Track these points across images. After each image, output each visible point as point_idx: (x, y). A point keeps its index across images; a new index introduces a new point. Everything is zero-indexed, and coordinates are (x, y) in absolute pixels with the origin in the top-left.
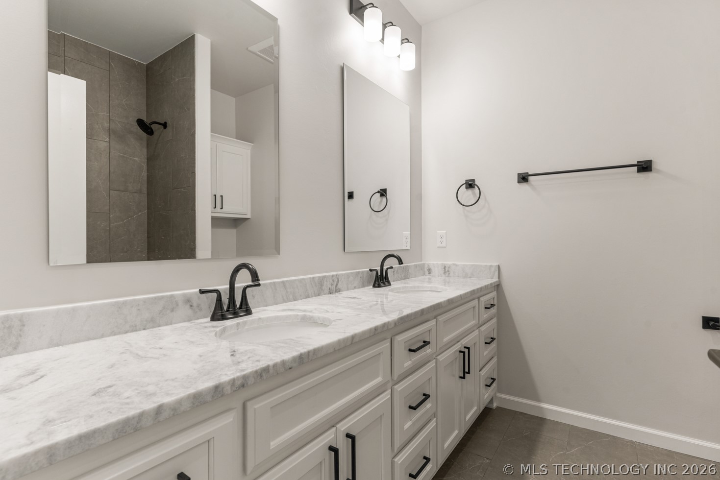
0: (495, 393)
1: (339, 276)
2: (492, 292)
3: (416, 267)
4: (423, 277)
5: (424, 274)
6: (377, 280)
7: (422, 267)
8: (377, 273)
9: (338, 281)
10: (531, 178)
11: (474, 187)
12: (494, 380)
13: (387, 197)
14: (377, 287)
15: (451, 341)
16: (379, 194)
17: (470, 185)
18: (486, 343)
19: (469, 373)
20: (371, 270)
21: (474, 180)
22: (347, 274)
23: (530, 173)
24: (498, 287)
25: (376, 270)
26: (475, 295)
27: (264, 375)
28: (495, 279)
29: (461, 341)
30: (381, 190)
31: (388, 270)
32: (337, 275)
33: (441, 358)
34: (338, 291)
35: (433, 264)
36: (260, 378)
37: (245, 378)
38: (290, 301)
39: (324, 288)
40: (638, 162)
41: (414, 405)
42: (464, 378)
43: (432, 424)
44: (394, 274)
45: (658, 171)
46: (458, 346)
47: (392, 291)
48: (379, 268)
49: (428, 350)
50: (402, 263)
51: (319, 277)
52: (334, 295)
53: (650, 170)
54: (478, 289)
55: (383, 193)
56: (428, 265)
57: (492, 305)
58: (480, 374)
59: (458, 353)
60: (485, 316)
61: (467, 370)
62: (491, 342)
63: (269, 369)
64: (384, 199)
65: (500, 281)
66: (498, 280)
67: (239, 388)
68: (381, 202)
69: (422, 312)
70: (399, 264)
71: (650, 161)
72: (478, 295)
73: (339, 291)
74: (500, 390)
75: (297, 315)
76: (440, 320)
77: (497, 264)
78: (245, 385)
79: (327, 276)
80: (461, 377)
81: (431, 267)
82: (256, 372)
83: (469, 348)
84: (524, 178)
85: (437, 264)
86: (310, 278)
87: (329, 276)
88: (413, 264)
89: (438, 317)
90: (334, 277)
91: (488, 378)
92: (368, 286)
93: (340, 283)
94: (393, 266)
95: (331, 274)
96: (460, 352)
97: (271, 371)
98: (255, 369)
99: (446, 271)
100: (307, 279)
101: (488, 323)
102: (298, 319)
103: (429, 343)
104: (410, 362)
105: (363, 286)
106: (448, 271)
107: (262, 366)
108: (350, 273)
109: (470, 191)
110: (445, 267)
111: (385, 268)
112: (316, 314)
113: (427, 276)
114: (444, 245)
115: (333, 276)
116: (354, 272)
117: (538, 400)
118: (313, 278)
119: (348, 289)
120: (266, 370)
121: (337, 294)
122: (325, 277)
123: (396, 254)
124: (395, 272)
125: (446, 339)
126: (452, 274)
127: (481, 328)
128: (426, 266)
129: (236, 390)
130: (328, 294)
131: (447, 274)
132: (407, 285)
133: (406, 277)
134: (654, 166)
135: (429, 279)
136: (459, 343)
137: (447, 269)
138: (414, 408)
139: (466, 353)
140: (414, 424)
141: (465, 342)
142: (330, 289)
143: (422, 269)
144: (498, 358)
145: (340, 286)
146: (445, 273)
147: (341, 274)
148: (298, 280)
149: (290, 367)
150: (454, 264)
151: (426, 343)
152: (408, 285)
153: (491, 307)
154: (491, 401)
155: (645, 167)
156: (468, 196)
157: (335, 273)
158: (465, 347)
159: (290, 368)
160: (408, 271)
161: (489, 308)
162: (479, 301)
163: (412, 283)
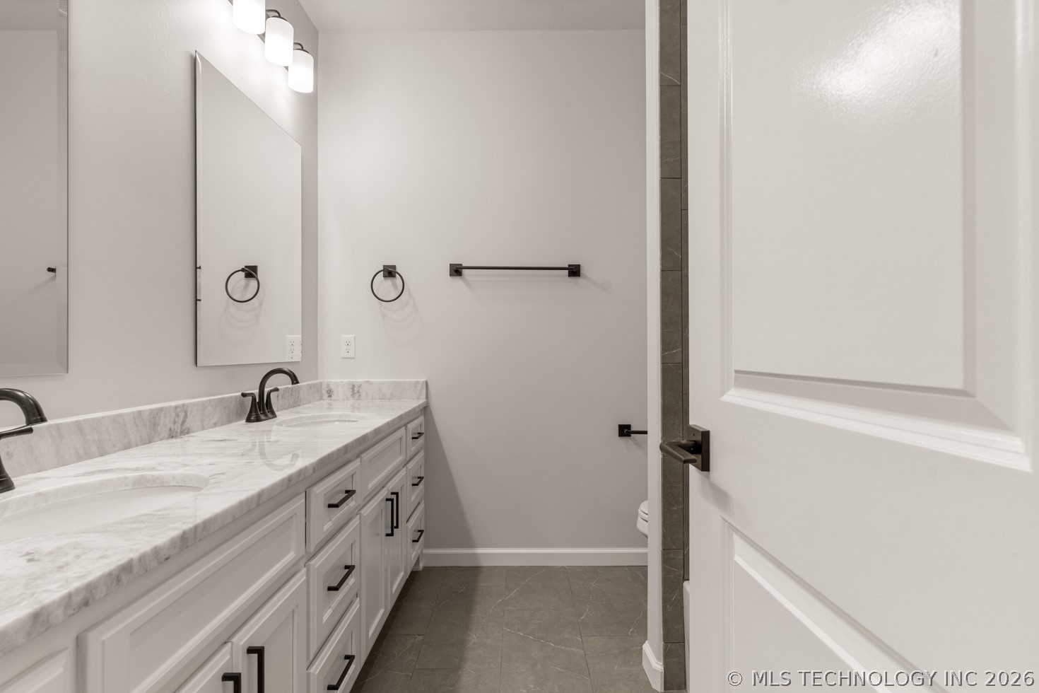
0: (422, 551)
1: (187, 406)
2: (418, 417)
3: (311, 388)
4: (319, 402)
5: (321, 398)
6: (254, 408)
7: (318, 387)
8: (254, 399)
9: (186, 416)
10: (465, 271)
11: (395, 276)
12: (421, 531)
13: (259, 278)
14: (254, 421)
15: (375, 489)
16: (243, 274)
17: (390, 272)
18: (413, 485)
19: (397, 527)
20: (244, 395)
21: (394, 267)
22: (203, 402)
23: (464, 265)
24: (425, 410)
25: (253, 394)
26: (401, 422)
27: (123, 577)
28: (422, 400)
29: (388, 486)
30: (246, 267)
31: (272, 394)
32: (183, 405)
33: (366, 511)
34: (186, 432)
35: (336, 383)
36: (117, 584)
37: (90, 588)
38: (92, 457)
39: (159, 428)
40: (569, 265)
41: (335, 584)
42: (392, 534)
43: (356, 606)
44: (278, 400)
45: (586, 277)
46: (384, 493)
47: (280, 424)
48: (256, 392)
49: (352, 503)
50: (298, 382)
51: (151, 411)
52: (178, 440)
53: (579, 276)
54: (406, 413)
55: (251, 272)
56: (328, 385)
57: (420, 434)
58: (408, 528)
59: (384, 502)
60: (412, 449)
61: (395, 525)
62: (420, 482)
63: (131, 566)
64: (253, 283)
65: (427, 402)
66: (425, 400)
67: (79, 608)
68: (246, 286)
69: (346, 449)
70: (293, 383)
71: (579, 266)
72: (405, 421)
73: (188, 433)
74: (427, 546)
75: (126, 478)
76: (365, 458)
77: (425, 380)
78: (90, 602)
79: (166, 408)
80: (387, 535)
81: (333, 387)
82: (110, 574)
83: (397, 494)
84: (457, 271)
85: (342, 382)
86: (133, 413)
87: (170, 407)
88: (306, 383)
89: (362, 455)
90: (179, 410)
91: (415, 531)
92: (236, 420)
93: (188, 420)
94: (279, 388)
95: (173, 404)
96: (387, 500)
97: (135, 569)
98: (107, 570)
99: (356, 391)
100: (128, 414)
101: (415, 458)
102: (127, 485)
103: (354, 492)
104: (330, 524)
105: (229, 422)
106: (358, 392)
107: (119, 563)
108: (207, 400)
109: (389, 281)
110: (354, 386)
111: (267, 390)
112: (166, 472)
113: (326, 401)
114: (351, 354)
115: (176, 407)
116: (213, 399)
117: (472, 546)
118: (140, 412)
119: (203, 429)
120: (127, 568)
121: (185, 438)
122: (161, 409)
123: (286, 368)
124: (280, 396)
125: (371, 485)
126: (363, 396)
127: (408, 465)
128: (324, 387)
129: (73, 614)
130: (168, 438)
131: (357, 396)
132: (302, 415)
133: (296, 403)
134: (583, 271)
135: (330, 405)
136: (385, 488)
137: (356, 389)
138: (336, 589)
139: (394, 501)
140: (334, 612)
141: (392, 486)
142: (170, 430)
143: (318, 391)
144: (425, 503)
145: (188, 424)
146: (353, 394)
147: (191, 403)
148: (108, 417)
149: (167, 556)
150: (366, 382)
151: (350, 493)
152: (305, 415)
153: (420, 436)
154: (417, 562)
155: (574, 271)
156: (386, 287)
157: (180, 402)
158: (392, 493)
159: (167, 559)
160: (299, 394)
161: (417, 438)
162: (406, 429)
163: (307, 411)
